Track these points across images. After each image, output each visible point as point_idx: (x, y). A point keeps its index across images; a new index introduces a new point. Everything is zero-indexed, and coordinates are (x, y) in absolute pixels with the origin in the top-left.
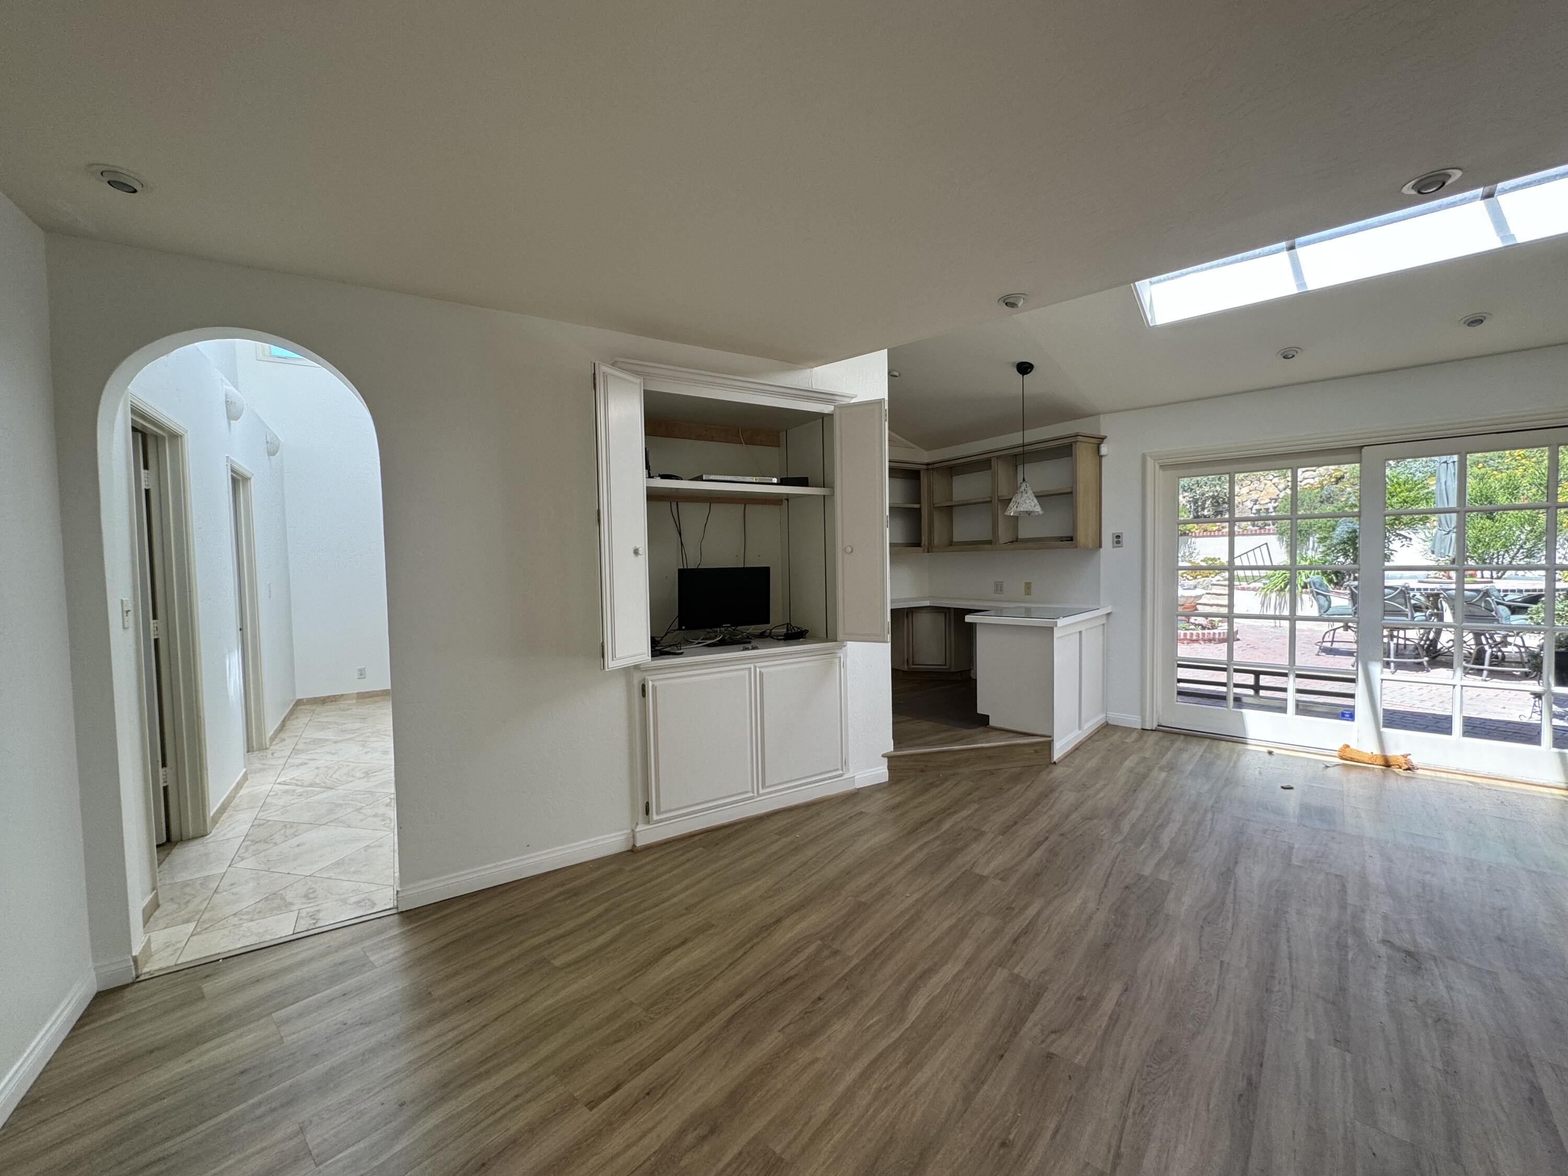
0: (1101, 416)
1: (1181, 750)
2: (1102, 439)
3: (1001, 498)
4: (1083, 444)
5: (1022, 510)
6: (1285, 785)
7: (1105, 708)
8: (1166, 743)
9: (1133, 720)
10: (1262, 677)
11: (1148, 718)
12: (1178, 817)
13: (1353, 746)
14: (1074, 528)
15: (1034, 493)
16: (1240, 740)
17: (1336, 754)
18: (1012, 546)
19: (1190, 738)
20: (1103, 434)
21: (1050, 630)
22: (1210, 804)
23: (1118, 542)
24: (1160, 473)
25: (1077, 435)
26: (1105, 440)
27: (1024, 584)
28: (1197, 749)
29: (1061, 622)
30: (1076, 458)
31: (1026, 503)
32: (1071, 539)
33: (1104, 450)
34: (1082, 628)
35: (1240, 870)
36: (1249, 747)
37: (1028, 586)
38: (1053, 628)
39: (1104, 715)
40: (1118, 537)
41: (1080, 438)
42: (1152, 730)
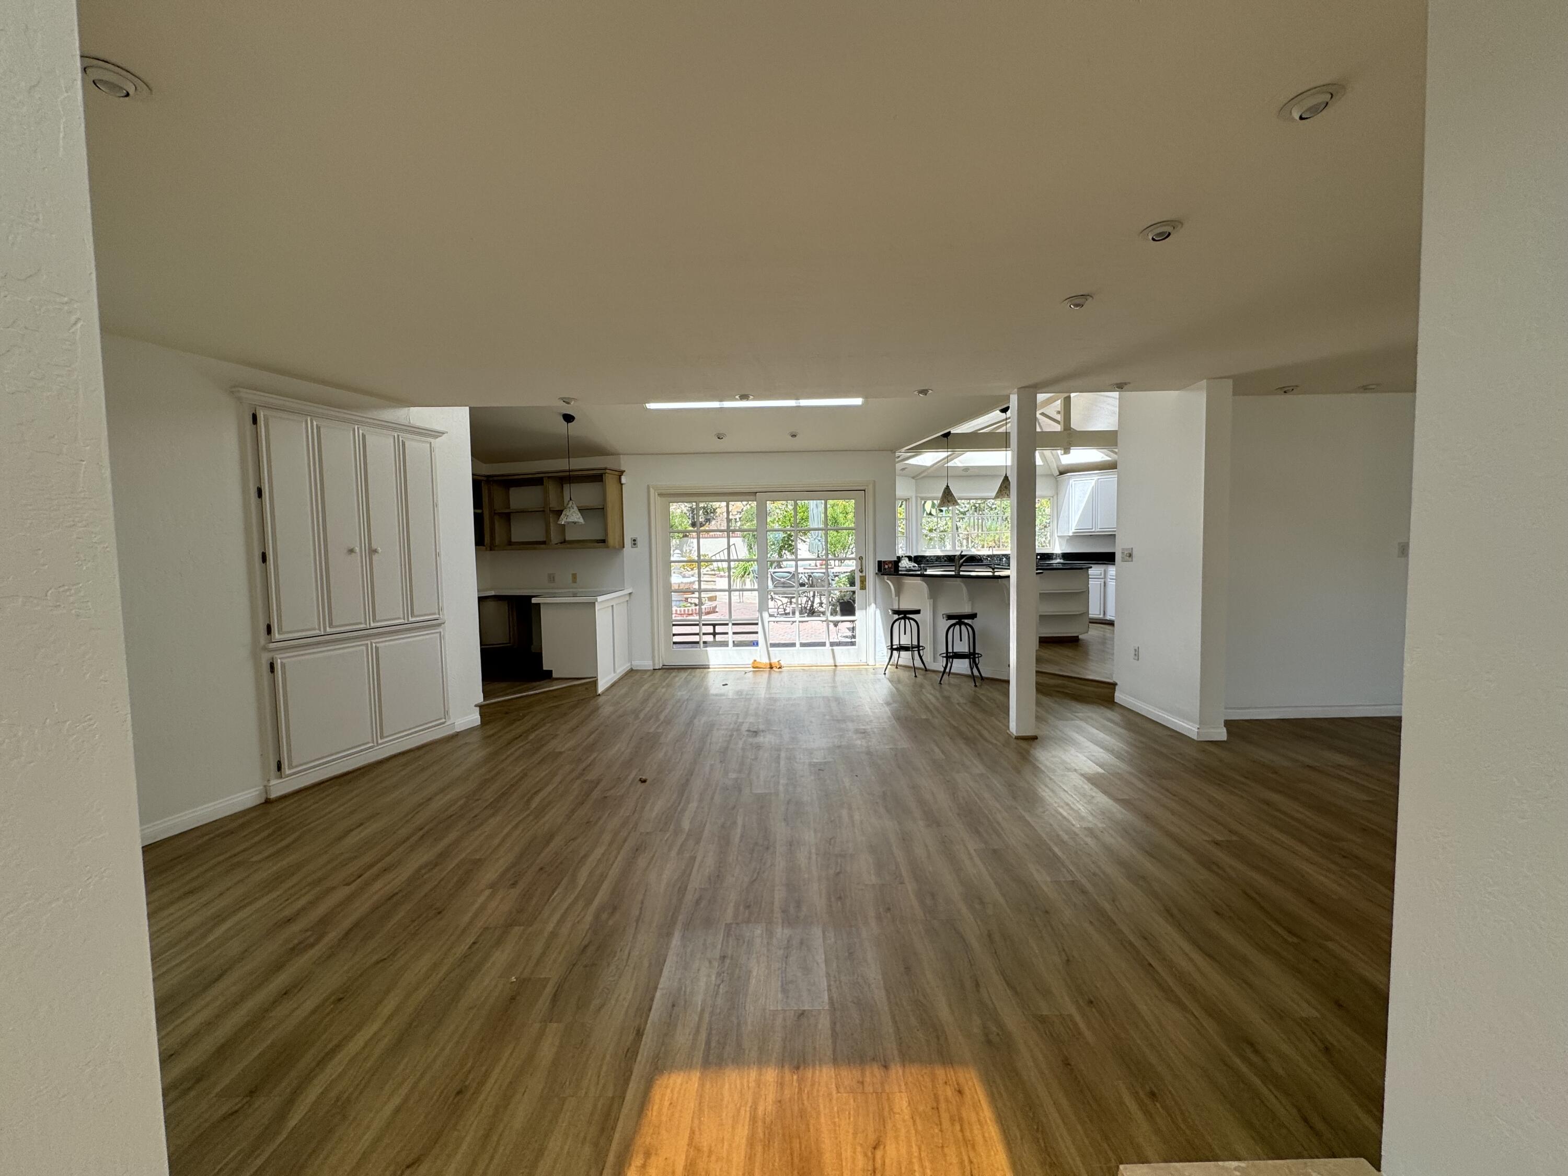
0: (621, 456)
1: (675, 677)
2: (622, 472)
3: (552, 509)
4: (610, 476)
5: (570, 520)
6: (724, 683)
7: (630, 660)
8: (666, 675)
9: (646, 664)
10: (716, 627)
11: (657, 661)
12: (669, 707)
13: (758, 660)
14: (606, 534)
15: (577, 507)
16: (706, 667)
17: (750, 666)
18: (562, 546)
19: (680, 670)
20: (622, 469)
21: (593, 604)
22: (687, 698)
23: (635, 544)
24: (658, 499)
25: (606, 469)
26: (624, 473)
27: (571, 575)
28: (684, 675)
29: (600, 599)
30: (605, 484)
31: (572, 516)
32: (603, 541)
33: (623, 480)
34: (613, 603)
35: (696, 721)
36: (710, 670)
37: (574, 577)
38: (594, 603)
39: (629, 664)
40: (634, 540)
41: (607, 471)
42: (659, 669)
